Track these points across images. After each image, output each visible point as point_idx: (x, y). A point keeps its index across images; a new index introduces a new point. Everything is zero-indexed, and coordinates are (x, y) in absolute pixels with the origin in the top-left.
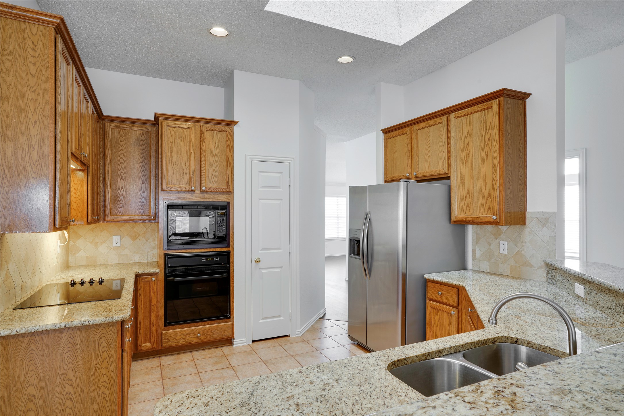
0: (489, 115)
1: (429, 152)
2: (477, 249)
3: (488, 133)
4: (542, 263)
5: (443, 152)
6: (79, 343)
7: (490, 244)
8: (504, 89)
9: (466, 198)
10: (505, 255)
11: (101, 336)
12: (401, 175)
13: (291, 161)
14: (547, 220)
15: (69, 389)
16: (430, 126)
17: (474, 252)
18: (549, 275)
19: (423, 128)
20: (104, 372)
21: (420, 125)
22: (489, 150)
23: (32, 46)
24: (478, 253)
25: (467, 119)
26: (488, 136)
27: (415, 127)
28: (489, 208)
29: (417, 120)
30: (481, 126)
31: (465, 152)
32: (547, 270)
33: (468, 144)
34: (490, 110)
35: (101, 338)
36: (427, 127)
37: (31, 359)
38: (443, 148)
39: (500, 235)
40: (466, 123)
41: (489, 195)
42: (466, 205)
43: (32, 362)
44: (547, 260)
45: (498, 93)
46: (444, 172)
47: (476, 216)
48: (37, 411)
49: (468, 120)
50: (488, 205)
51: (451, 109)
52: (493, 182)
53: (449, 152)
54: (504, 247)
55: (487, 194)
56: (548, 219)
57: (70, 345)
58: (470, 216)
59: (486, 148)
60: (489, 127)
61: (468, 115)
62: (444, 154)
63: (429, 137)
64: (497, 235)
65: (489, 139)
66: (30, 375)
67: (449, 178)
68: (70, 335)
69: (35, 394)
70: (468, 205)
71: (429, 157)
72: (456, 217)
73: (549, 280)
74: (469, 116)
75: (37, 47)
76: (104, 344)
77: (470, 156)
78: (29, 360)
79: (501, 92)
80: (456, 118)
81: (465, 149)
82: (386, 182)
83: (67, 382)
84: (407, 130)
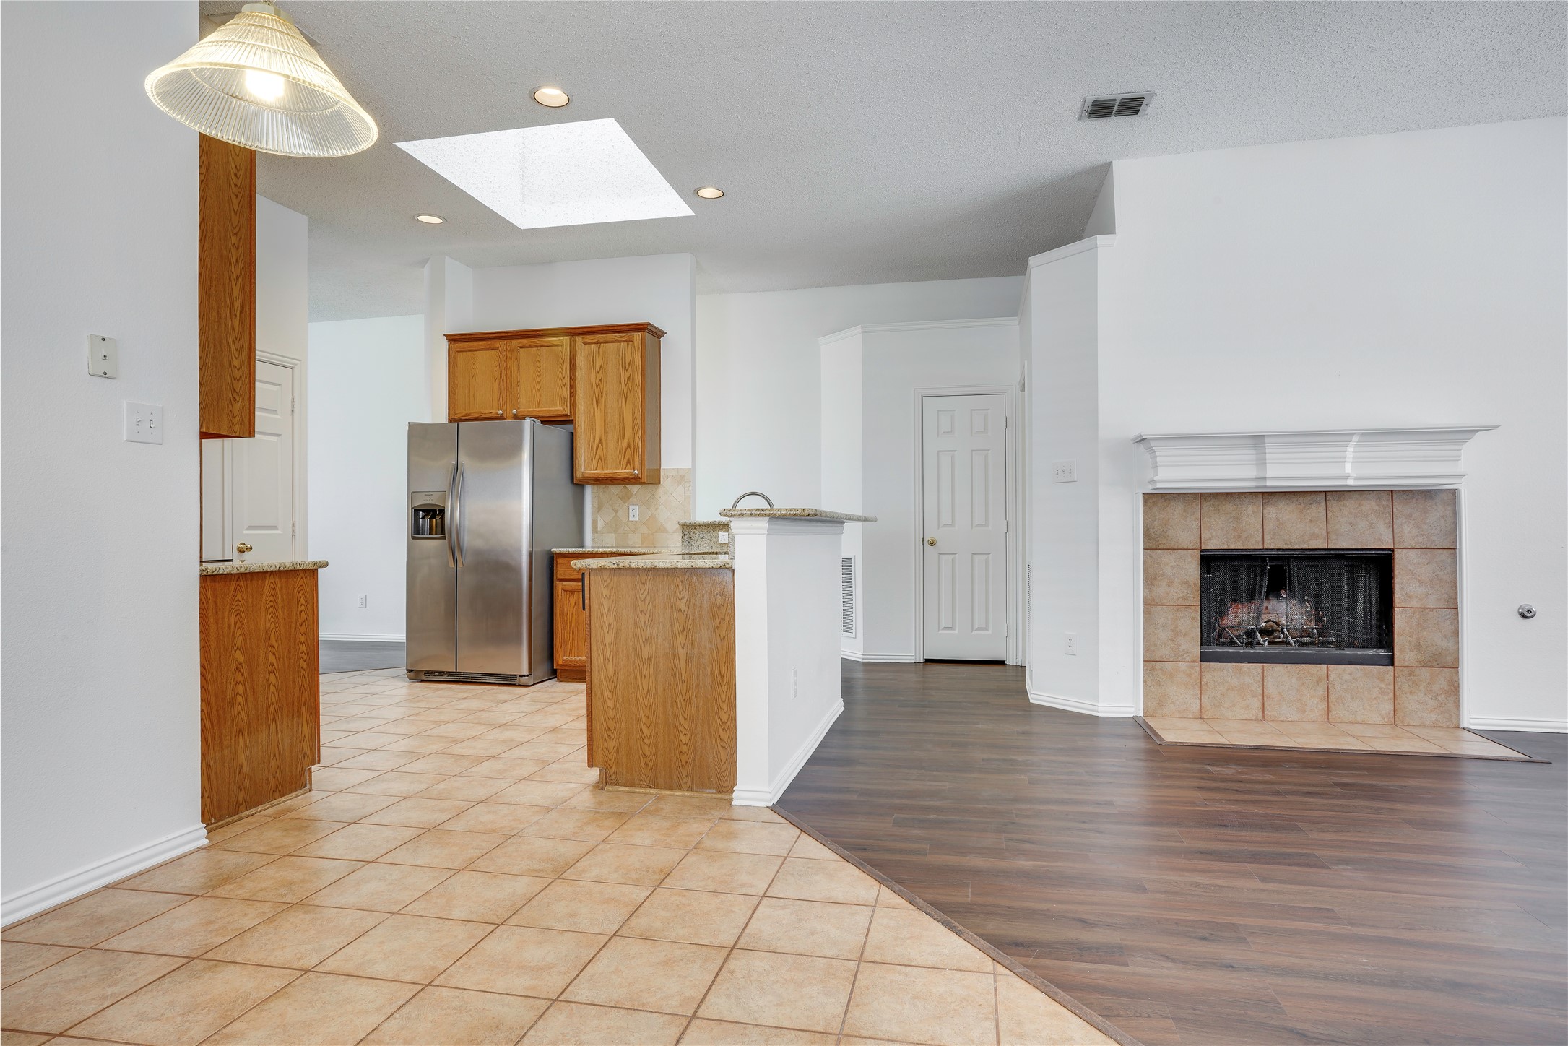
0: (629, 349)
1: (539, 383)
2: (599, 519)
3: (627, 370)
4: (678, 526)
5: (564, 385)
6: (279, 596)
7: (616, 511)
8: (648, 324)
9: (597, 449)
10: (636, 522)
11: (299, 589)
12: (487, 412)
13: (296, 365)
14: (682, 477)
15: (272, 659)
16: (541, 346)
17: (594, 523)
18: (685, 538)
19: (530, 347)
20: (303, 639)
21: (525, 341)
22: (629, 392)
23: (235, 170)
24: (601, 524)
25: (599, 348)
26: (627, 374)
27: (515, 342)
28: (628, 462)
29: (519, 334)
30: (618, 361)
31: (597, 390)
32: (683, 533)
33: (600, 380)
34: (631, 343)
35: (299, 592)
36: (537, 347)
37: (238, 612)
38: (564, 381)
39: (629, 499)
40: (599, 353)
41: (629, 446)
42: (597, 457)
43: (238, 616)
44: (683, 521)
45: (641, 326)
46: (564, 413)
47: (611, 472)
48: (245, 685)
49: (601, 350)
50: (626, 458)
51: (577, 330)
52: (633, 430)
53: (572, 387)
54: (635, 512)
55: (625, 445)
56: (684, 476)
57: (272, 598)
58: (603, 472)
59: (625, 389)
60: (629, 364)
61: (601, 343)
62: (564, 389)
63: (539, 362)
64: (626, 498)
65: (628, 378)
66: (238, 635)
67: (571, 422)
68: (272, 585)
69: (243, 662)
70: (600, 458)
71: (539, 390)
72: (583, 474)
73: (686, 543)
74: (602, 345)
75: (240, 173)
76: (302, 601)
77: (604, 395)
78: (235, 613)
79: (645, 326)
80: (585, 343)
81: (597, 387)
82: (451, 420)
83: (270, 649)
84: (500, 344)
